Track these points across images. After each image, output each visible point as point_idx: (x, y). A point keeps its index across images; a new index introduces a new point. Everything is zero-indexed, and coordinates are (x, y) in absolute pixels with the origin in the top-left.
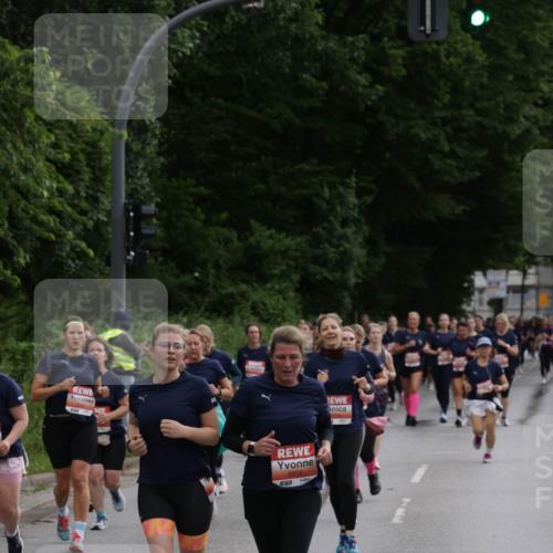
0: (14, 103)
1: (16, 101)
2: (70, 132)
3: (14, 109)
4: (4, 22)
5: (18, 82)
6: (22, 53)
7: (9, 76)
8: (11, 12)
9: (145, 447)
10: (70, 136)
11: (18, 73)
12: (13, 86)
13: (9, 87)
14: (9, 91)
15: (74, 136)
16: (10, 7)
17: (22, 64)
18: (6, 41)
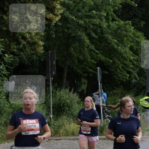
0: (121, 36)
1: (122, 35)
2: (136, 44)
3: (121, 37)
4: (120, 14)
5: (122, 30)
6: (124, 23)
7: (120, 29)
8: (121, 12)
9: (125, 140)
10: (136, 45)
11: (123, 28)
12: (121, 31)
13: (120, 31)
14: (120, 33)
15: (137, 45)
16: (121, 10)
17: (124, 25)
18: (120, 19)
